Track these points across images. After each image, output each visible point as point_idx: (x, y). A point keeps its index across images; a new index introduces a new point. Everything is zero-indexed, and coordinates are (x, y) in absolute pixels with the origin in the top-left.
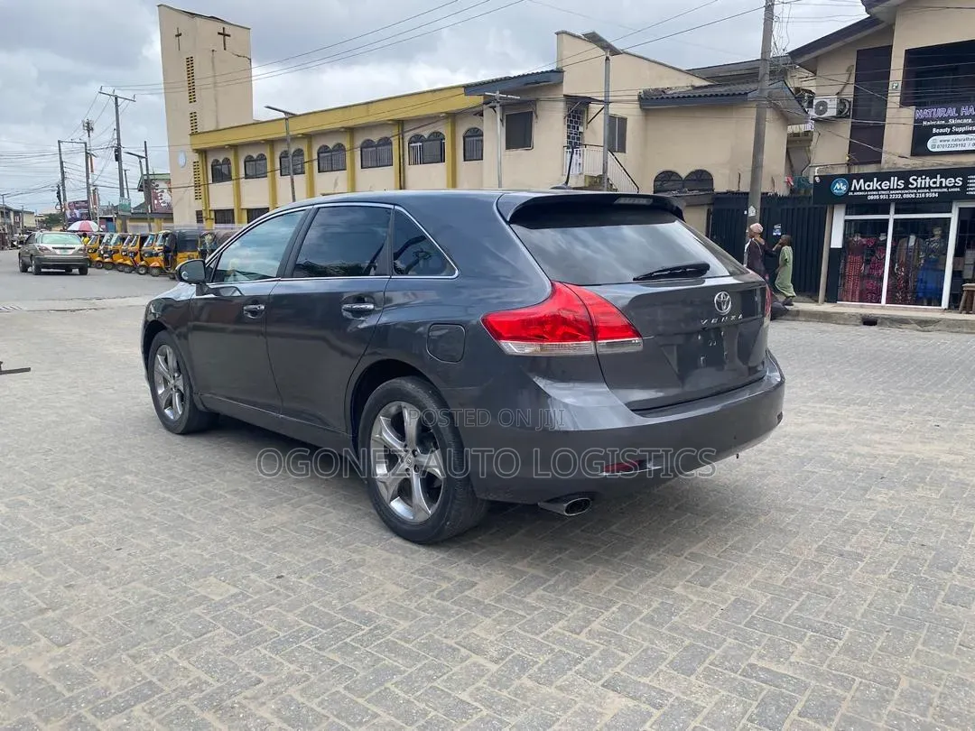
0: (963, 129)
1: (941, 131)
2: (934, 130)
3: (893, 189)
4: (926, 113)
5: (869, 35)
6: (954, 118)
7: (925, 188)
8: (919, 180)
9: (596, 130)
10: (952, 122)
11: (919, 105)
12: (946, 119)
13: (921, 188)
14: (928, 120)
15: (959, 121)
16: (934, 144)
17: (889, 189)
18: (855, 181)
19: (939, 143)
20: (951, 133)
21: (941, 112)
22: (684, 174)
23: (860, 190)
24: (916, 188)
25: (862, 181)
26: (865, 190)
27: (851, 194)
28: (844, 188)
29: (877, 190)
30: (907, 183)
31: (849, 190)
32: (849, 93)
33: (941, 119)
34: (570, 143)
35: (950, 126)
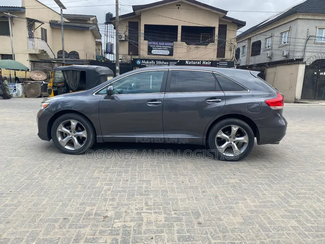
0: (160, 49)
1: (155, 48)
2: (153, 48)
3: (152, 64)
4: (150, 43)
5: (132, 17)
6: (158, 45)
7: (160, 64)
8: (158, 62)
9: (38, 33)
10: (157, 46)
11: (149, 41)
12: (156, 45)
13: (159, 64)
14: (151, 45)
15: (159, 46)
16: (153, 52)
17: (151, 64)
18: (142, 61)
19: (154, 52)
20: (157, 49)
21: (154, 43)
22: (68, 52)
23: (144, 64)
24: (158, 64)
25: (144, 61)
26: (145, 64)
27: (142, 64)
28: (140, 63)
29: (148, 64)
30: (156, 63)
31: (141, 63)
32: (127, 33)
33: (155, 45)
34: (29, 36)
35: (157, 47)
